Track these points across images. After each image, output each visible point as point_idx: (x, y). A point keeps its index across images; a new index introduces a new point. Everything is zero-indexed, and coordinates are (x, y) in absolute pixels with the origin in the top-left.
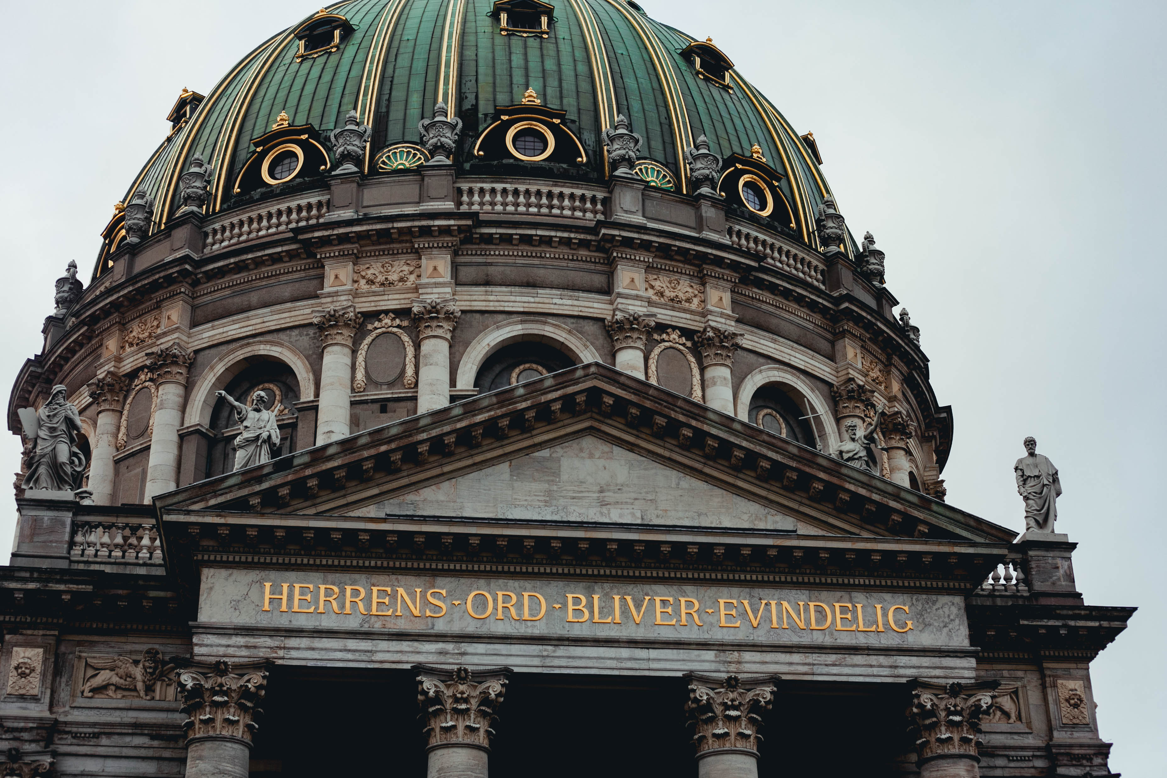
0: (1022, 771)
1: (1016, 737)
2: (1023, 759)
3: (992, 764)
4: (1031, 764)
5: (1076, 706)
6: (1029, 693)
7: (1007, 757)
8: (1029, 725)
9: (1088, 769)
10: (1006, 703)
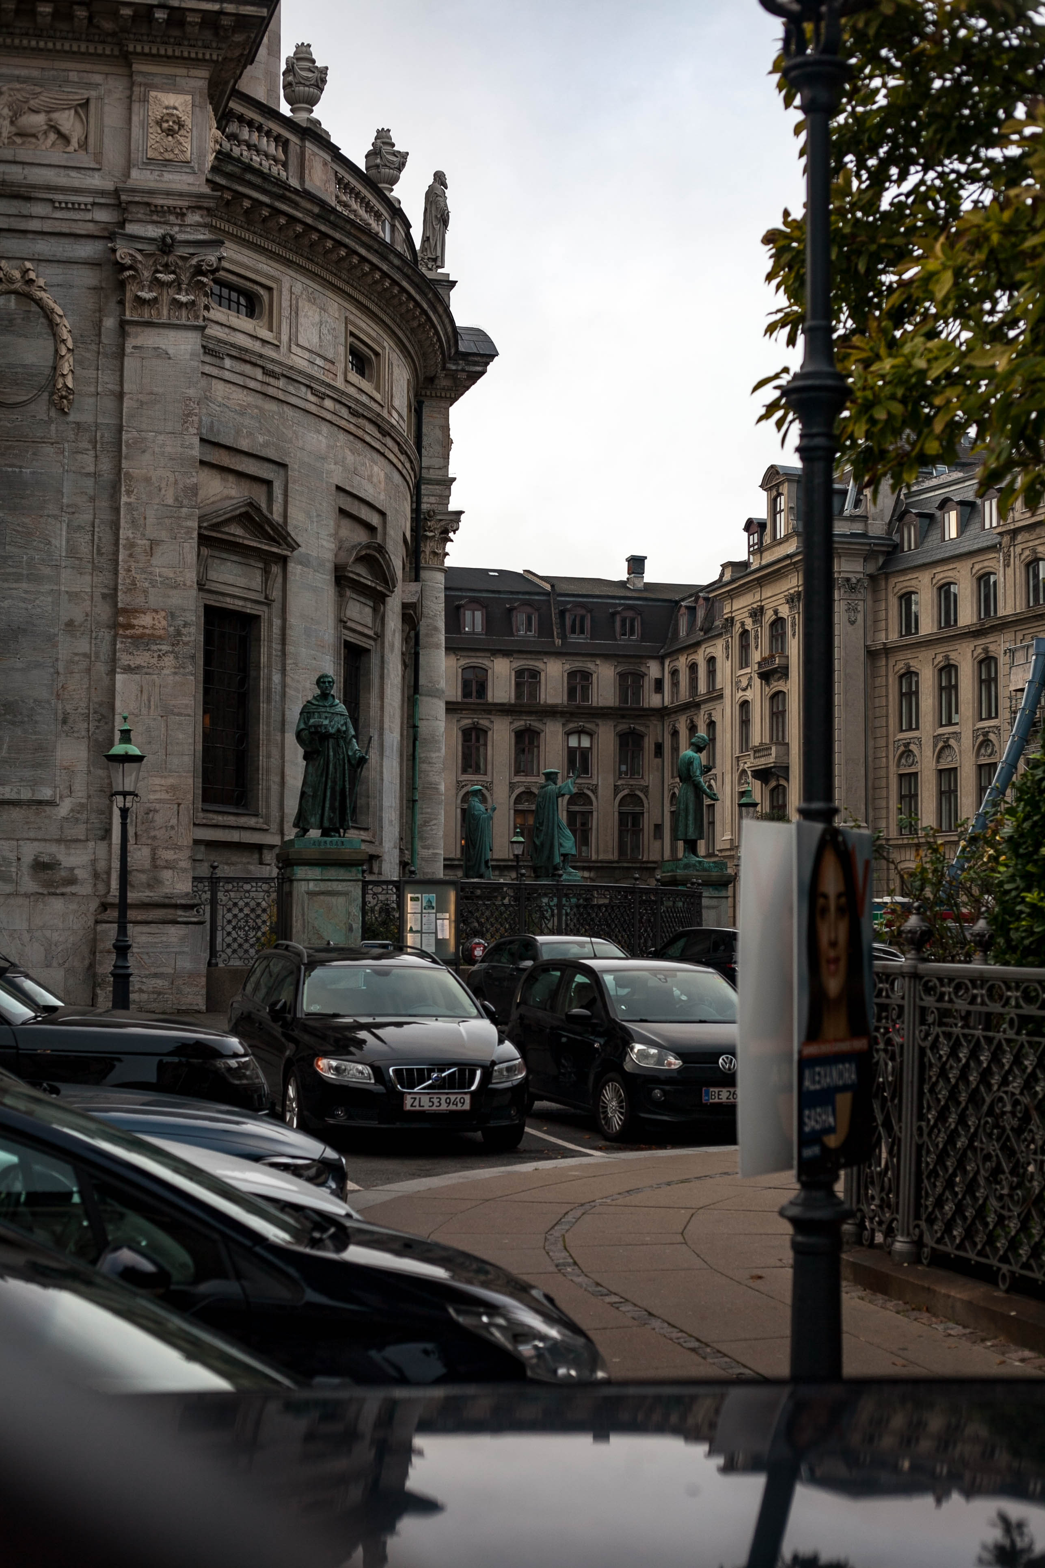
0: (74, 225)
1: (73, 174)
2: (76, 207)
3: (25, 212)
4: (88, 216)
5: (170, 132)
6: (107, 108)
7: (52, 201)
8: (98, 156)
9: (176, 229)
10: (67, 121)
